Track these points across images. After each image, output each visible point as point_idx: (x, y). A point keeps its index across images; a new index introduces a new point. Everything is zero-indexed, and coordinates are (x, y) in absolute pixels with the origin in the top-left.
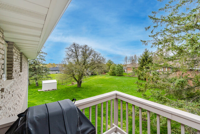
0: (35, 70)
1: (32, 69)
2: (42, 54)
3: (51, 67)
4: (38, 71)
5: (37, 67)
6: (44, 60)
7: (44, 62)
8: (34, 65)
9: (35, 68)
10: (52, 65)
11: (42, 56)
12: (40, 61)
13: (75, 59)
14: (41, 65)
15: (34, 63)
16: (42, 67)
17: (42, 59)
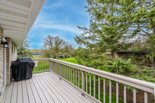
0: (21, 54)
1: (19, 53)
2: (26, 43)
3: (35, 52)
4: (24, 55)
5: (23, 51)
6: (28, 46)
7: (28, 48)
8: (21, 50)
9: (21, 52)
10: (35, 50)
11: (27, 44)
12: (25, 47)
13: (50, 46)
14: (27, 51)
15: (21, 49)
16: (27, 52)
17: (27, 46)
